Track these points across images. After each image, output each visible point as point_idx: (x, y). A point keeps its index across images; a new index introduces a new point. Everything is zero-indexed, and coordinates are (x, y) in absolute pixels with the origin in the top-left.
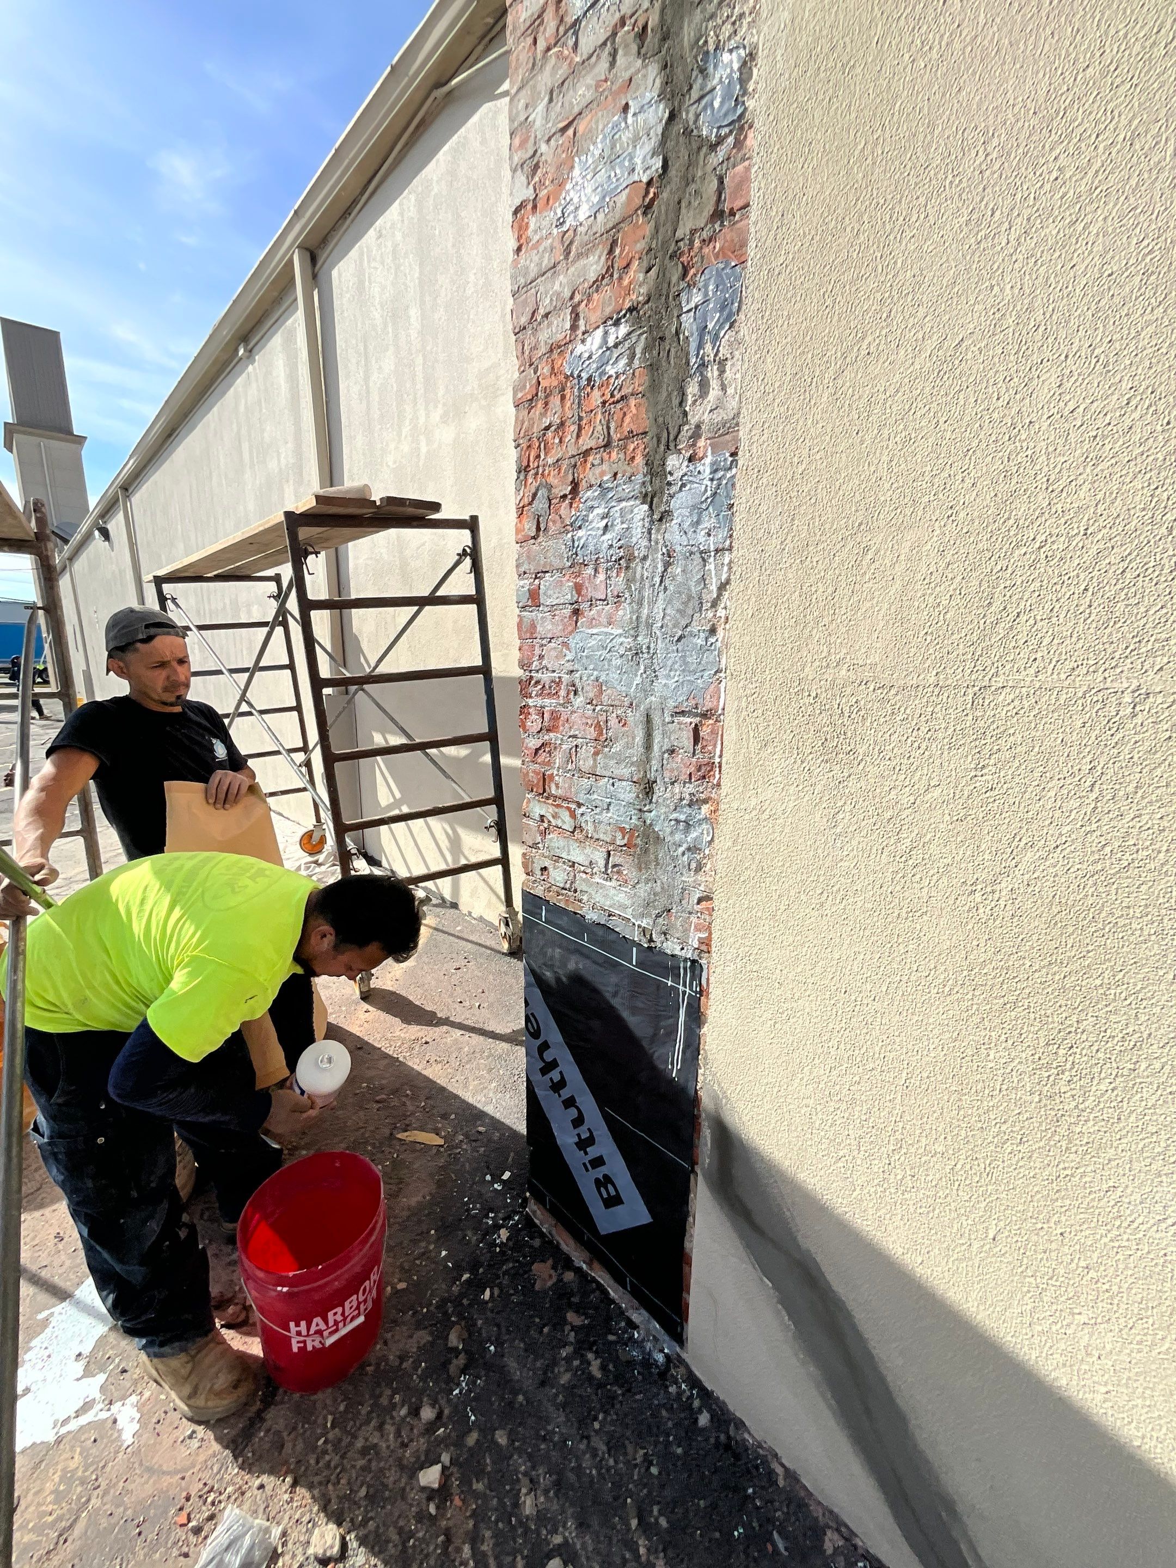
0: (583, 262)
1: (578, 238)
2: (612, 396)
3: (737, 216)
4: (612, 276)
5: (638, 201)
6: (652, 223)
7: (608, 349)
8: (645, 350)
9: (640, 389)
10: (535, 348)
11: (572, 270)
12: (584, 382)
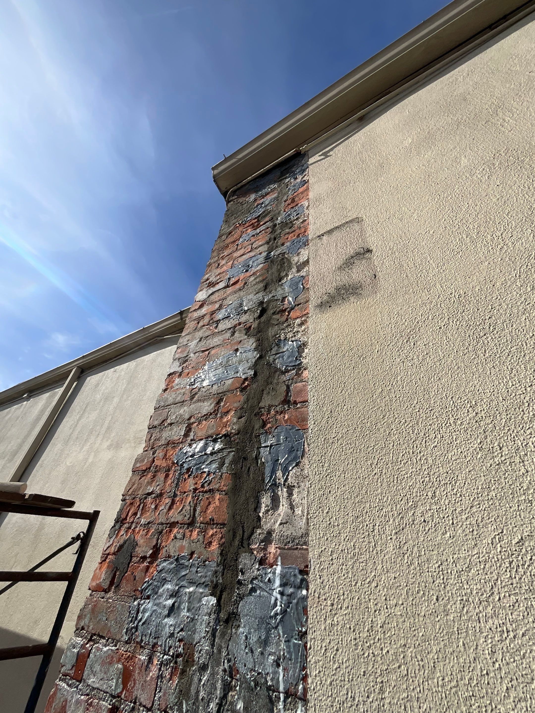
0: (200, 404)
1: (200, 393)
2: (203, 486)
3: (298, 406)
4: (216, 414)
5: (238, 385)
6: (245, 396)
7: (206, 454)
8: (231, 463)
9: (225, 488)
10: (158, 440)
11: (193, 406)
12: (184, 470)
